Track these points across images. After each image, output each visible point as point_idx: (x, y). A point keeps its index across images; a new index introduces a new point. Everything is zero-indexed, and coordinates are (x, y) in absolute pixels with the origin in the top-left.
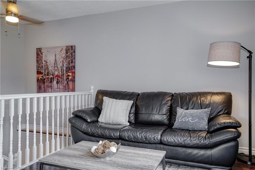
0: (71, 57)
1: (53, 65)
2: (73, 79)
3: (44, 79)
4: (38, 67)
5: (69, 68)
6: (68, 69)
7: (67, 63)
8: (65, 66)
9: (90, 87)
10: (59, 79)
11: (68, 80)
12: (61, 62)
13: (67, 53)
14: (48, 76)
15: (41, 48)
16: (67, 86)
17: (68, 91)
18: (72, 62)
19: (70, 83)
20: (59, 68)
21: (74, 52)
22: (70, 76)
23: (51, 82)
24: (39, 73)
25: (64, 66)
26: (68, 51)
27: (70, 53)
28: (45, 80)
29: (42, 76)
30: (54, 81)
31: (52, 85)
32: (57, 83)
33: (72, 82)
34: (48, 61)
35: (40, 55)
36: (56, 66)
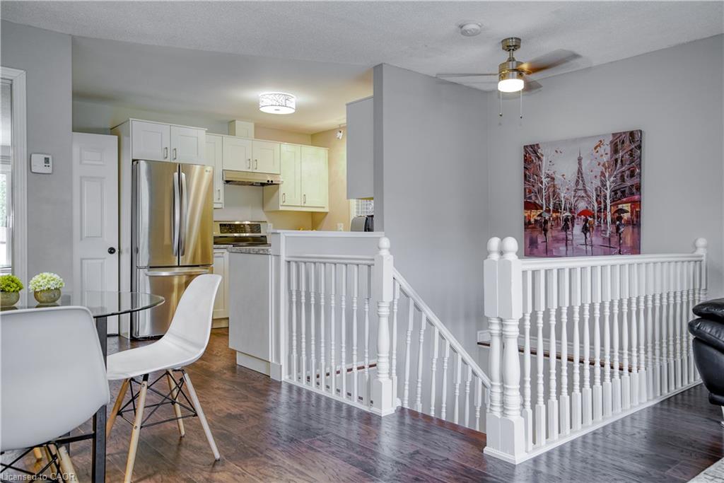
0: (628, 163)
1: (573, 184)
2: (635, 219)
3: (546, 222)
4: (528, 192)
5: (623, 192)
6: (619, 194)
7: (615, 177)
8: (610, 186)
9: (696, 241)
10: (590, 219)
11: (618, 223)
12: (596, 177)
13: (616, 151)
14: (558, 212)
15: (537, 145)
16: (615, 239)
17: (620, 251)
18: (632, 175)
19: (627, 232)
20: (589, 193)
21: (639, 147)
22: (627, 212)
23: (566, 228)
24: (529, 205)
25: (605, 185)
26: (619, 147)
27: (625, 151)
28: (549, 224)
29: (539, 213)
30: (575, 225)
31: (570, 237)
32: (585, 230)
33: (633, 228)
34: (558, 176)
35: (534, 161)
36: (580, 187)
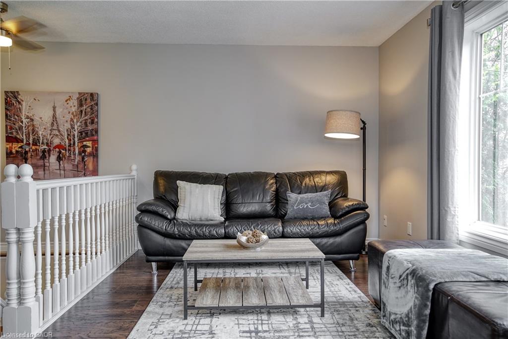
0: (90, 114)
1: (49, 125)
2: (95, 152)
3: (26, 152)
4: (8, 129)
5: (87, 134)
6: (84, 134)
7: (81, 123)
8: (77, 129)
9: (131, 166)
10: (63, 151)
11: (83, 154)
12: (67, 121)
13: (81, 105)
14: (37, 145)
15: (18, 92)
16: (81, 166)
17: (85, 173)
18: (92, 122)
19: (90, 161)
20: (62, 133)
21: (97, 104)
22: (89, 147)
23: (43, 157)
24: (9, 139)
25: (74, 128)
26: (84, 102)
27: (87, 106)
28: (29, 155)
29: (19, 145)
30: (51, 155)
31: (47, 164)
32: (59, 159)
33: (93, 158)
34: (36, 118)
35: (15, 104)
36: (55, 127)
